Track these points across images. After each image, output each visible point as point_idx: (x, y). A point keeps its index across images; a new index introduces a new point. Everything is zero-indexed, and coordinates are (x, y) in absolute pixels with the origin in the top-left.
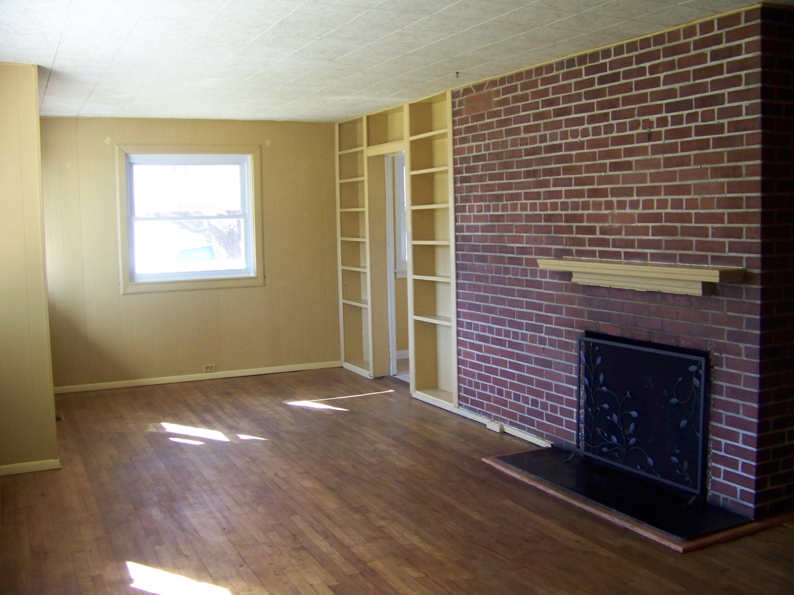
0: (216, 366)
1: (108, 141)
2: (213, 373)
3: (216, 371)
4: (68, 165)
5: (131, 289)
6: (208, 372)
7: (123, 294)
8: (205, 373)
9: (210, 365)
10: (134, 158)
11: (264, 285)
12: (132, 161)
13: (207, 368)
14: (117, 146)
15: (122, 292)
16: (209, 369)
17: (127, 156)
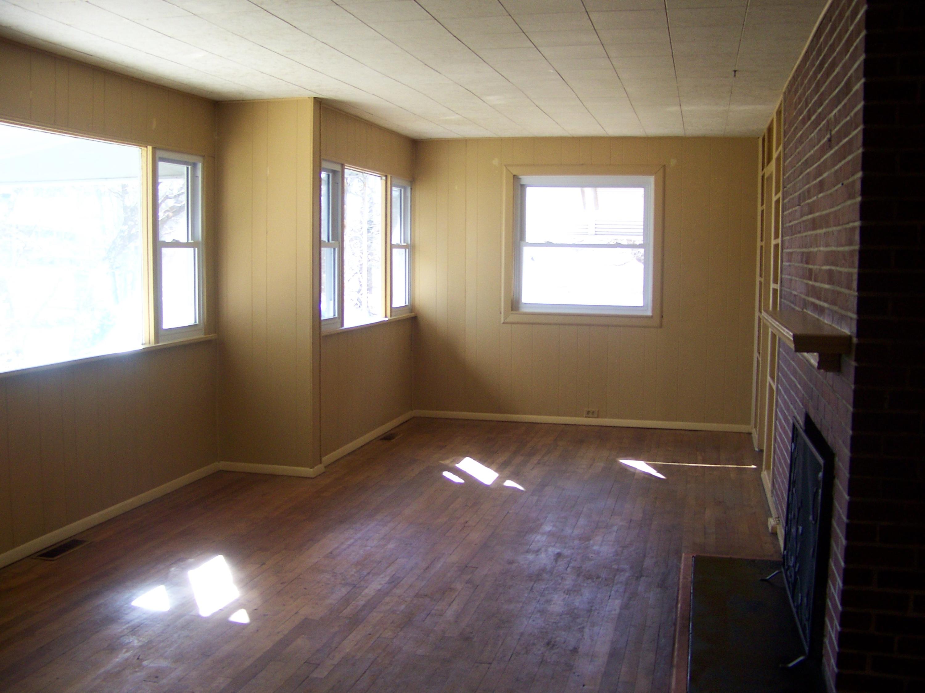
0: (598, 411)
1: (496, 162)
2: (594, 419)
3: (598, 417)
4: (456, 188)
5: (513, 318)
6: (589, 417)
7: (503, 323)
8: (585, 417)
9: (591, 409)
10: (525, 179)
11: (661, 326)
12: (523, 182)
13: (588, 412)
14: (504, 167)
15: (502, 321)
16: (589, 414)
17: (516, 178)
